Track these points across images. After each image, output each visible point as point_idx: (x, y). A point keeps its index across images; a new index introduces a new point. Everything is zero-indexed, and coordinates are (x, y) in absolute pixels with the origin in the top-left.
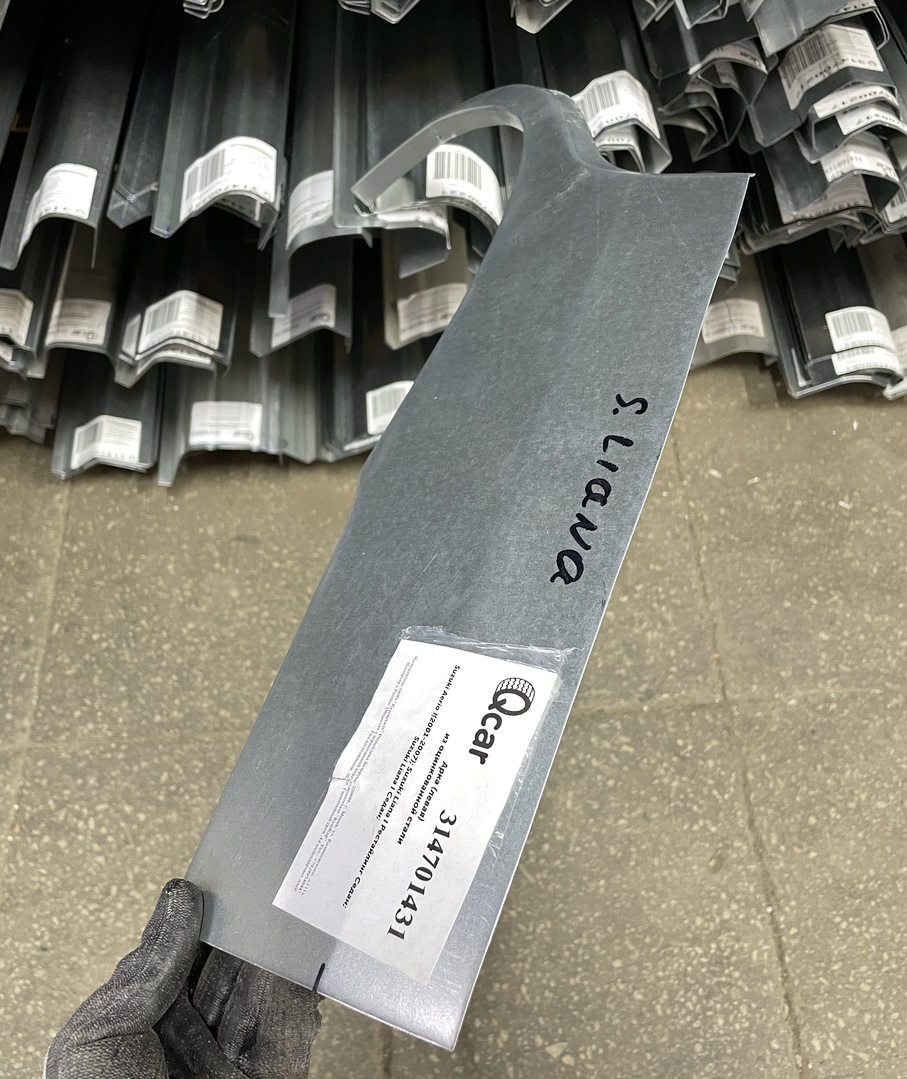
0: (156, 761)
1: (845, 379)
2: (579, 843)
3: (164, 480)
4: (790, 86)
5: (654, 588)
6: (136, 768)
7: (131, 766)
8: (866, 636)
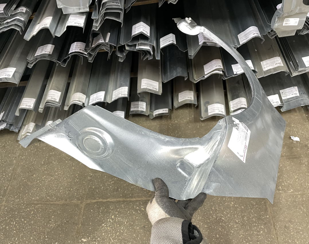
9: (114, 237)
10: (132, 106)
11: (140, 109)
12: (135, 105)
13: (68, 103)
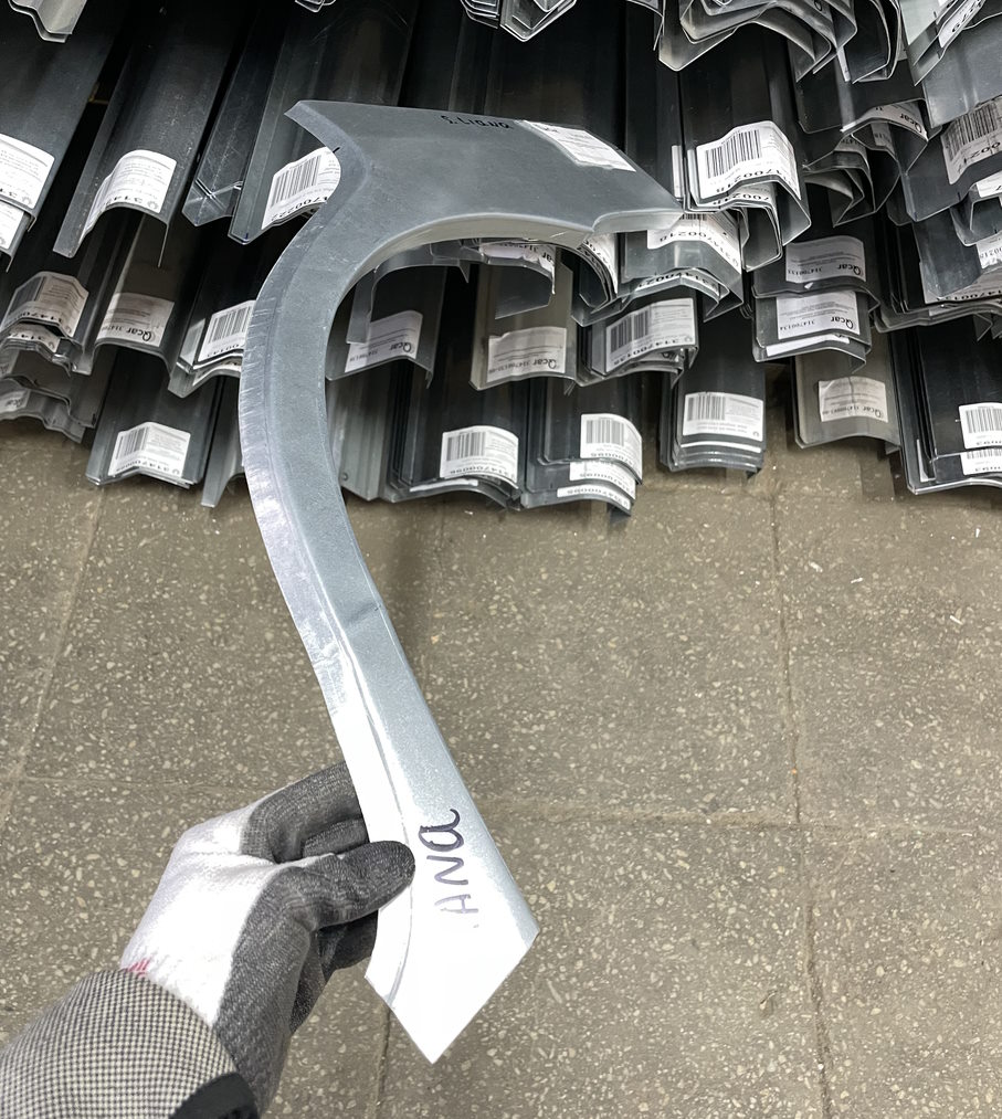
0: (159, 812)
1: (971, 481)
2: (617, 964)
3: (208, 501)
4: (951, 159)
5: (734, 687)
6: (136, 818)
7: (131, 816)
8: (963, 771)
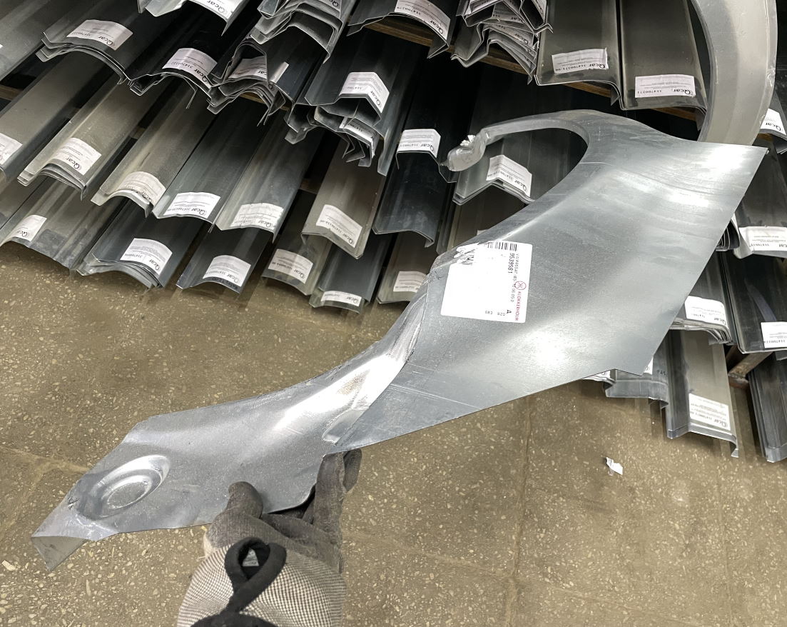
9: (97, 581)
10: (275, 259)
11: (292, 274)
12: (284, 258)
13: (110, 189)
